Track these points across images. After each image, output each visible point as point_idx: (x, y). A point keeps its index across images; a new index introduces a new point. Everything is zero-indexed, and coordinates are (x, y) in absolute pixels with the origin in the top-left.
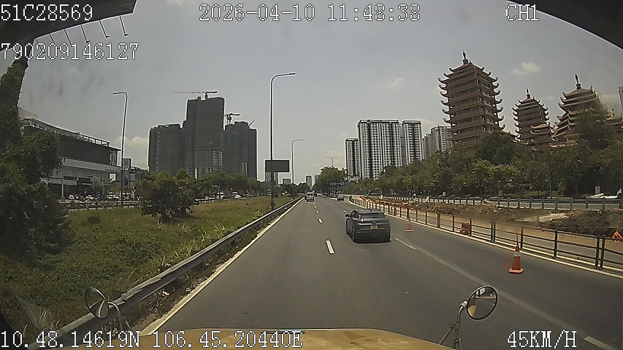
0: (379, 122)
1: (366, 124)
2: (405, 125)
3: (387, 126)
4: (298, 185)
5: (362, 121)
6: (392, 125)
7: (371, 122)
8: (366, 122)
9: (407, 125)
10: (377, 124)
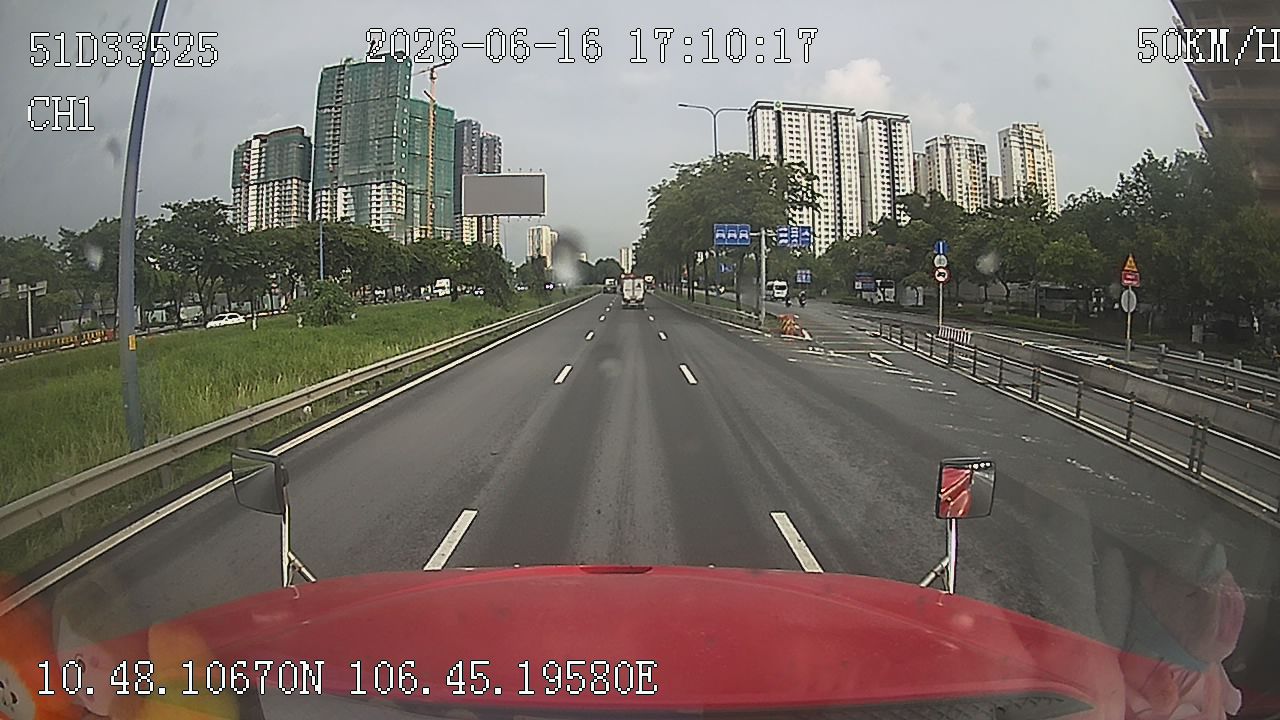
0: (804, 110)
1: (770, 111)
2: (869, 120)
3: (826, 120)
4: (594, 264)
5: (759, 104)
6: (836, 118)
7: (784, 109)
8: (772, 108)
9: (875, 121)
10: (801, 113)
